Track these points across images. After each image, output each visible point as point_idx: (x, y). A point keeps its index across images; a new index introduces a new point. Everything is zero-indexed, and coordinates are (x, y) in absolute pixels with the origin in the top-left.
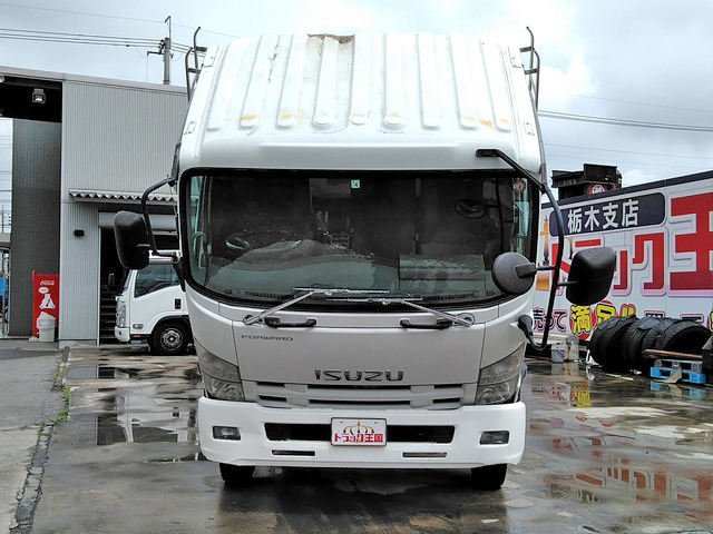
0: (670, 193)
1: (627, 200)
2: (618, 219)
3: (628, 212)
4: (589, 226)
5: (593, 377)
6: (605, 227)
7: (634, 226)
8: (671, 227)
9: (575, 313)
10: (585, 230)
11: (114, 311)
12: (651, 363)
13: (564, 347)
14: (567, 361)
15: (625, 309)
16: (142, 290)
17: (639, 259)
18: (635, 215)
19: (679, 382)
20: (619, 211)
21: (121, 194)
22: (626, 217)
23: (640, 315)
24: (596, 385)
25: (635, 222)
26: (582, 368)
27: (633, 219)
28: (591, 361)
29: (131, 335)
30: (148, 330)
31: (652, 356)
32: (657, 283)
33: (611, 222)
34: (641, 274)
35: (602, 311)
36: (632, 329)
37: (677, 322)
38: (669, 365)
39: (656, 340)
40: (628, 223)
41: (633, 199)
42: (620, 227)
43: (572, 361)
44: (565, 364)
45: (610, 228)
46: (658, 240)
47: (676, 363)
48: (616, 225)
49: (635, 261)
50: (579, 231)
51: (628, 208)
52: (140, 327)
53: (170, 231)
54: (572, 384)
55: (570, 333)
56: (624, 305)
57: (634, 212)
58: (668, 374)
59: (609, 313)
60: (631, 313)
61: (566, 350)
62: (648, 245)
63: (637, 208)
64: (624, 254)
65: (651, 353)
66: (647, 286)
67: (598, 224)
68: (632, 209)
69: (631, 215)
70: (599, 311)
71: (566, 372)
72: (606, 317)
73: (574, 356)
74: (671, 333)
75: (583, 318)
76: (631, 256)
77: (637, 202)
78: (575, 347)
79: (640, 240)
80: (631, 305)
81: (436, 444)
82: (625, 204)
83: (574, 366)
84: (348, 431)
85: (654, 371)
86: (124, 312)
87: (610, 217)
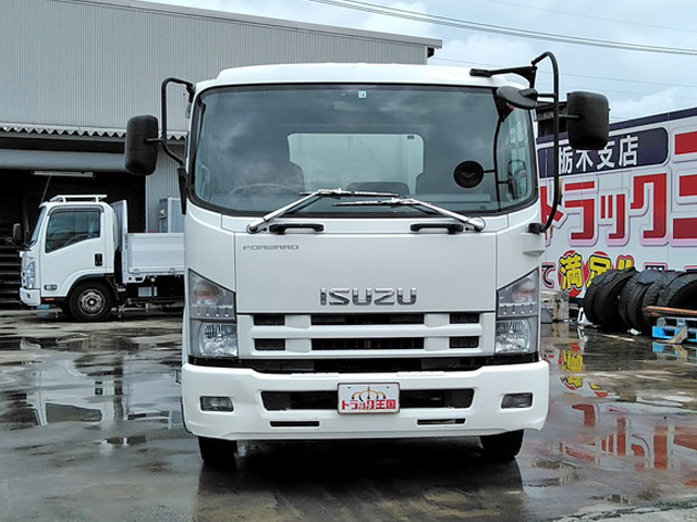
0: (674, 128)
1: (625, 136)
2: (615, 159)
3: (625, 150)
4: (581, 166)
5: (586, 339)
6: (599, 167)
7: (632, 166)
8: (675, 167)
9: (564, 266)
10: (576, 171)
11: (19, 269)
12: (654, 321)
13: (552, 305)
14: (556, 321)
15: (622, 261)
16: (54, 244)
17: (638, 203)
18: (634, 153)
19: (685, 342)
20: (616, 149)
21: (23, 126)
22: (623, 155)
23: (640, 268)
24: (590, 346)
25: (634, 162)
26: (573, 329)
27: (631, 157)
28: (583, 320)
29: (42, 299)
30: (63, 292)
31: (654, 314)
32: (658, 231)
33: (606, 162)
34: (640, 221)
35: (596, 264)
36: (631, 284)
37: (681, 275)
38: (673, 323)
39: (658, 295)
40: (626, 163)
41: (632, 135)
42: (617, 167)
43: (562, 321)
44: (554, 325)
45: (606, 168)
46: (660, 182)
47: (681, 322)
48: (612, 165)
49: (633, 206)
50: (570, 171)
51: (626, 145)
52: (53, 288)
53: (83, 172)
54: (562, 346)
55: (559, 290)
56: (621, 257)
57: (632, 150)
58: (671, 333)
59: (604, 266)
60: (629, 265)
61: (556, 308)
62: (649, 187)
63: (636, 146)
64: (621, 198)
65: (653, 310)
66: (647, 235)
67: (591, 164)
68: (630, 146)
69: (629, 153)
70: (592, 263)
71: (555, 333)
72: (601, 270)
73: (564, 315)
74: (675, 288)
75: (574, 271)
76: (629, 200)
77: (636, 139)
78: (565, 305)
79: (639, 182)
80: (630, 257)
81: (453, 409)
82: (623, 141)
83: (564, 327)
84: (356, 398)
85: (657, 331)
86: (33, 270)
87: (605, 156)
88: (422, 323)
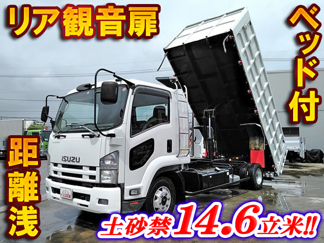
84: (63, 193)
88: (82, 169)
